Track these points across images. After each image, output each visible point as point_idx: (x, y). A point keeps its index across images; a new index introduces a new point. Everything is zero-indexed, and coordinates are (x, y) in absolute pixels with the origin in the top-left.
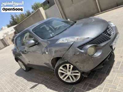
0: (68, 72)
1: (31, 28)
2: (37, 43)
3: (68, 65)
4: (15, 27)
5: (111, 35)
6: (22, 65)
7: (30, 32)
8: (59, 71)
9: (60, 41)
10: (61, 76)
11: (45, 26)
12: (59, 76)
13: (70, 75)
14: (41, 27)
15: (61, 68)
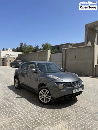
0: (45, 95)
1: (37, 62)
2: (36, 72)
3: (47, 90)
4: (20, 54)
5: (76, 86)
6: (16, 83)
7: (35, 65)
8: (40, 92)
9: (49, 76)
10: (40, 96)
11: (45, 65)
12: (39, 95)
13: (45, 97)
14: (42, 65)
15: (42, 90)
